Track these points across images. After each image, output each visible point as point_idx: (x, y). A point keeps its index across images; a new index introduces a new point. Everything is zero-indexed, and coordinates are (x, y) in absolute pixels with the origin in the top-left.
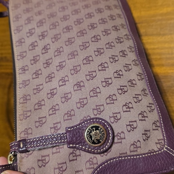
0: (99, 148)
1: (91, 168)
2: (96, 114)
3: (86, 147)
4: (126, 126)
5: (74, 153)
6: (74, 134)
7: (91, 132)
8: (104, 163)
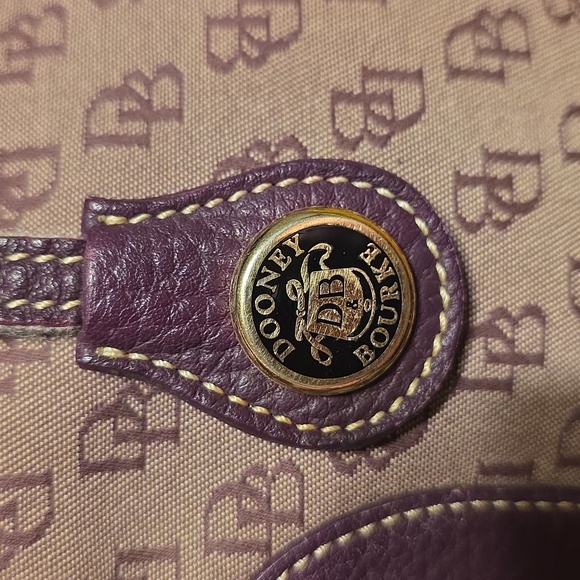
0: (335, 408)
1: (248, 547)
2: (350, 132)
3: (228, 387)
4: (565, 266)
5: (131, 414)
6: (150, 267)
7: (293, 272)
8: (349, 523)
